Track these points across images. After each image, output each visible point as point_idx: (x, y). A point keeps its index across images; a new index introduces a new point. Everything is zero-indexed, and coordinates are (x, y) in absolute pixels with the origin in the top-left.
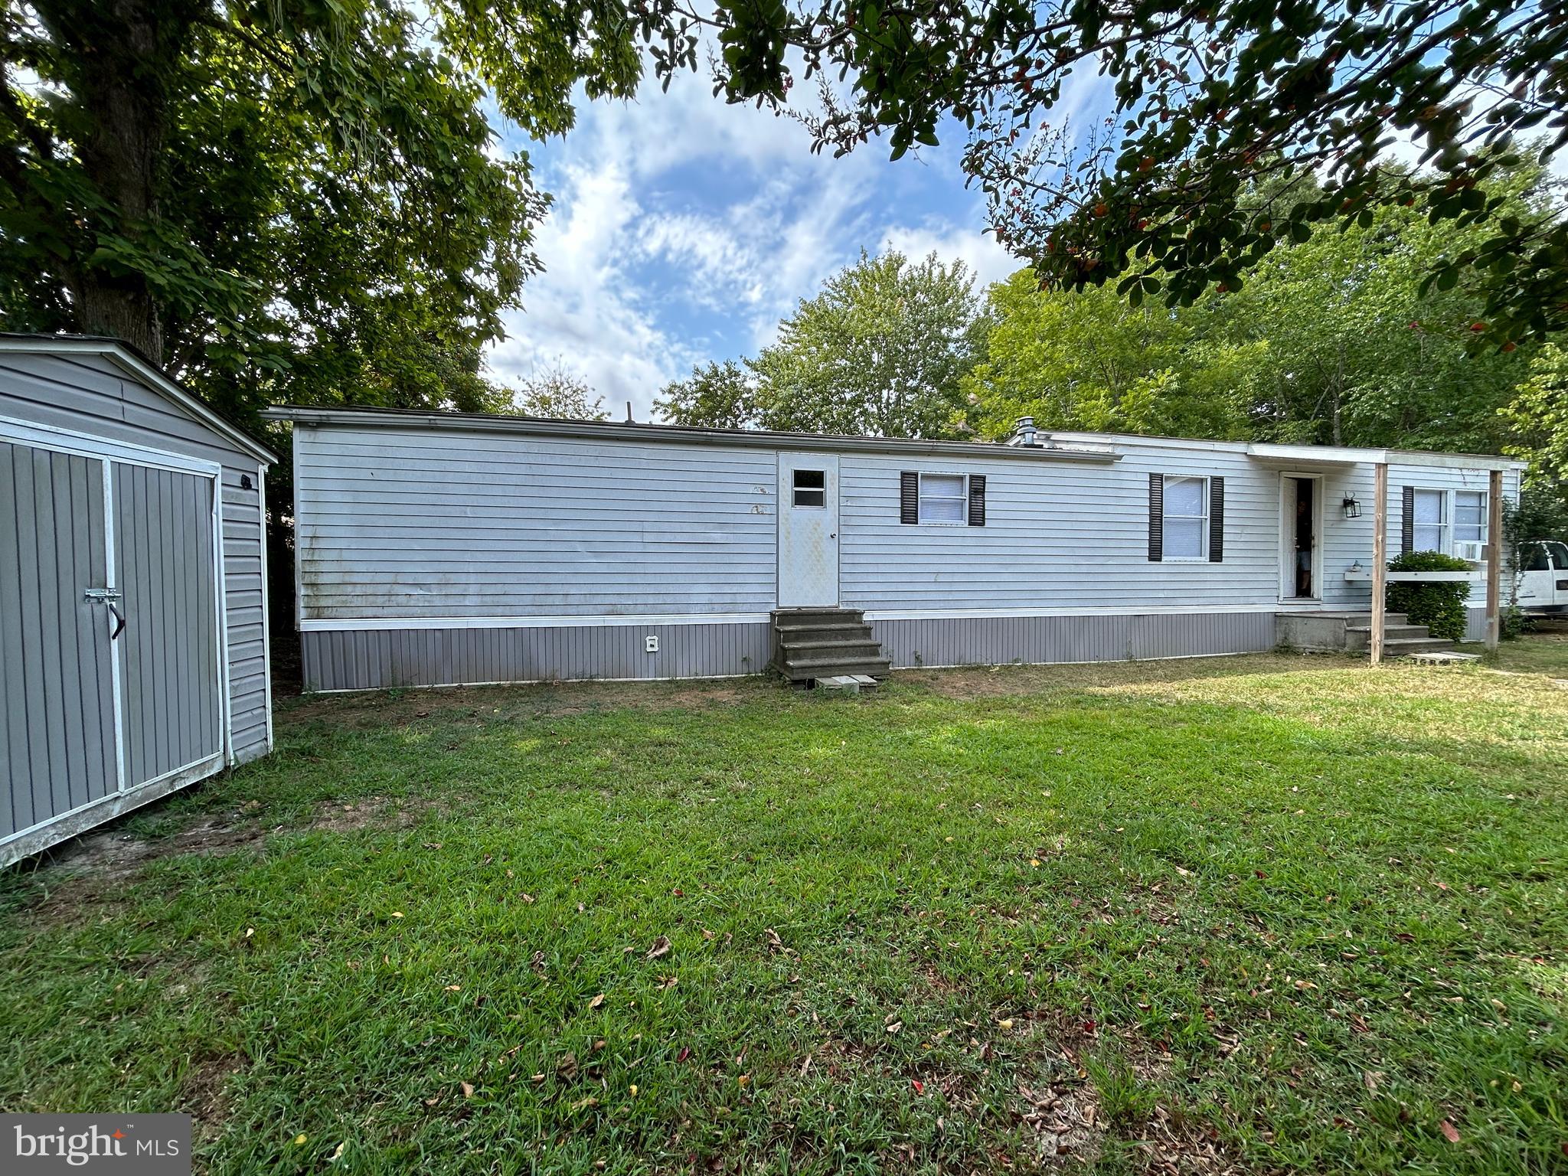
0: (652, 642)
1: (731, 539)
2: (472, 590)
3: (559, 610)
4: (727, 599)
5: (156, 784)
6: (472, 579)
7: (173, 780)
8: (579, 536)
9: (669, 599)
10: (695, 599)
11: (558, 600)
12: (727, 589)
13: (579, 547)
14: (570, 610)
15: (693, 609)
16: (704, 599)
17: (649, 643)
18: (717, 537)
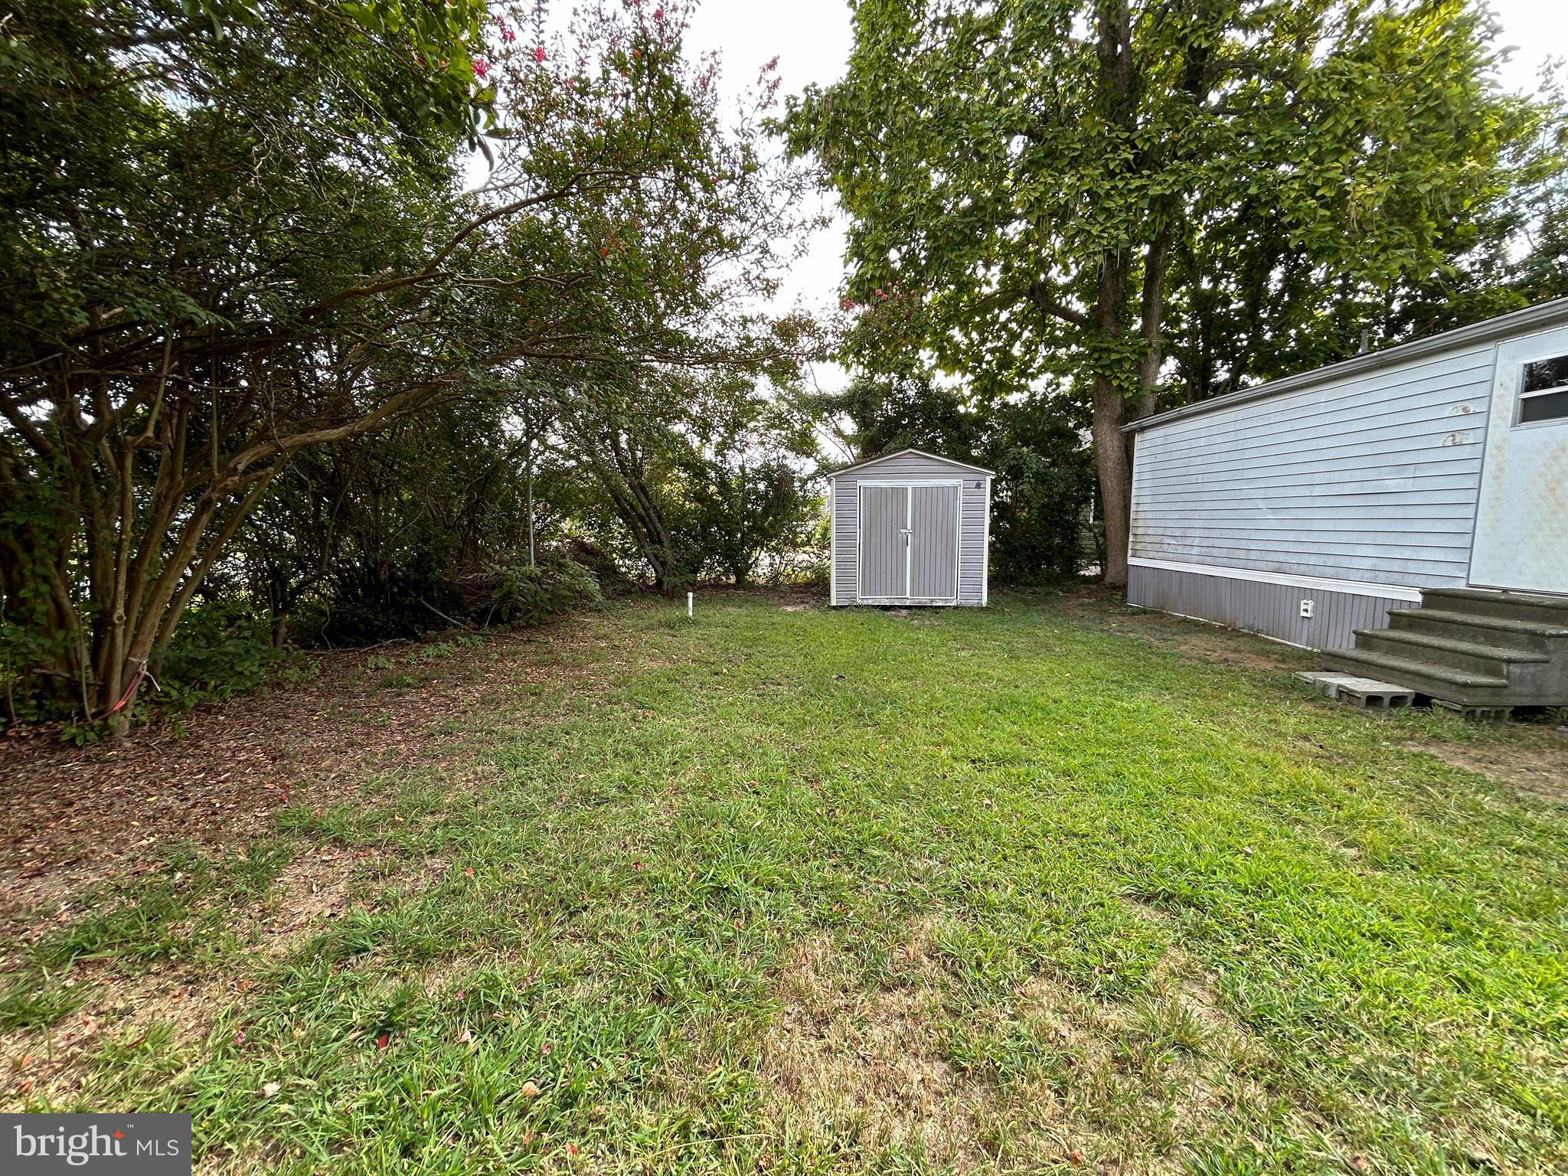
0: (1307, 607)
1: (1409, 485)
2: (1197, 542)
3: (1241, 563)
4: (1396, 566)
5: (924, 600)
6: (1197, 533)
7: (932, 601)
8: (1261, 493)
9: (1331, 561)
10: (1357, 563)
11: (1242, 554)
12: (1396, 553)
13: (1261, 504)
14: (1250, 565)
15: (1353, 575)
16: (1367, 564)
17: (1303, 607)
18: (1392, 486)
